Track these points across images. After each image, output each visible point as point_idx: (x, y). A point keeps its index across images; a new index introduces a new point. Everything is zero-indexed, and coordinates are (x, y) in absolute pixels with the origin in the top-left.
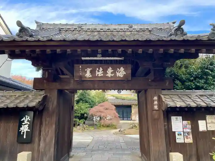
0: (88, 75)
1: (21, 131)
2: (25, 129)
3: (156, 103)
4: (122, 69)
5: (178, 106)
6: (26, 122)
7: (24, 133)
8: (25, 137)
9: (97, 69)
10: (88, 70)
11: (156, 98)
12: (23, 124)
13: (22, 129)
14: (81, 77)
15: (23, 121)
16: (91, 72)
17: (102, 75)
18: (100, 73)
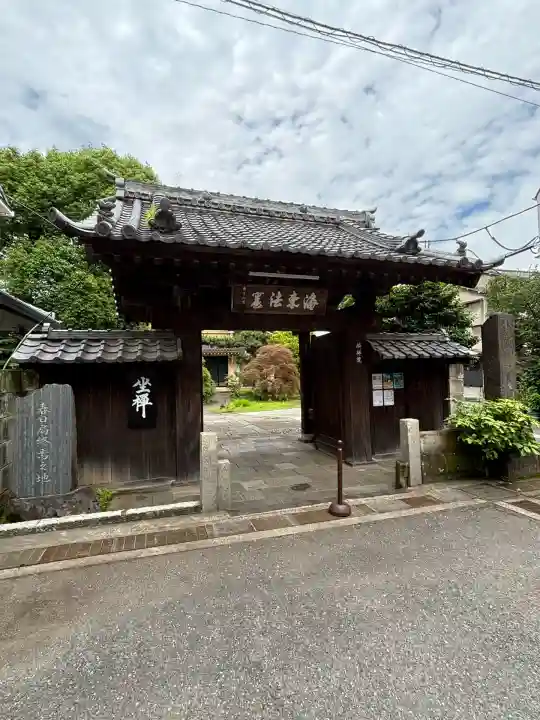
0: (257, 304)
1: (136, 406)
2: (142, 401)
3: (359, 353)
4: (313, 297)
5: (396, 357)
6: (143, 389)
7: (141, 408)
8: (144, 416)
9: (273, 294)
10: (257, 296)
11: (359, 346)
12: (138, 392)
13: (136, 401)
14: (244, 307)
15: (138, 388)
16: (262, 300)
17: (280, 305)
18: (276, 302)
